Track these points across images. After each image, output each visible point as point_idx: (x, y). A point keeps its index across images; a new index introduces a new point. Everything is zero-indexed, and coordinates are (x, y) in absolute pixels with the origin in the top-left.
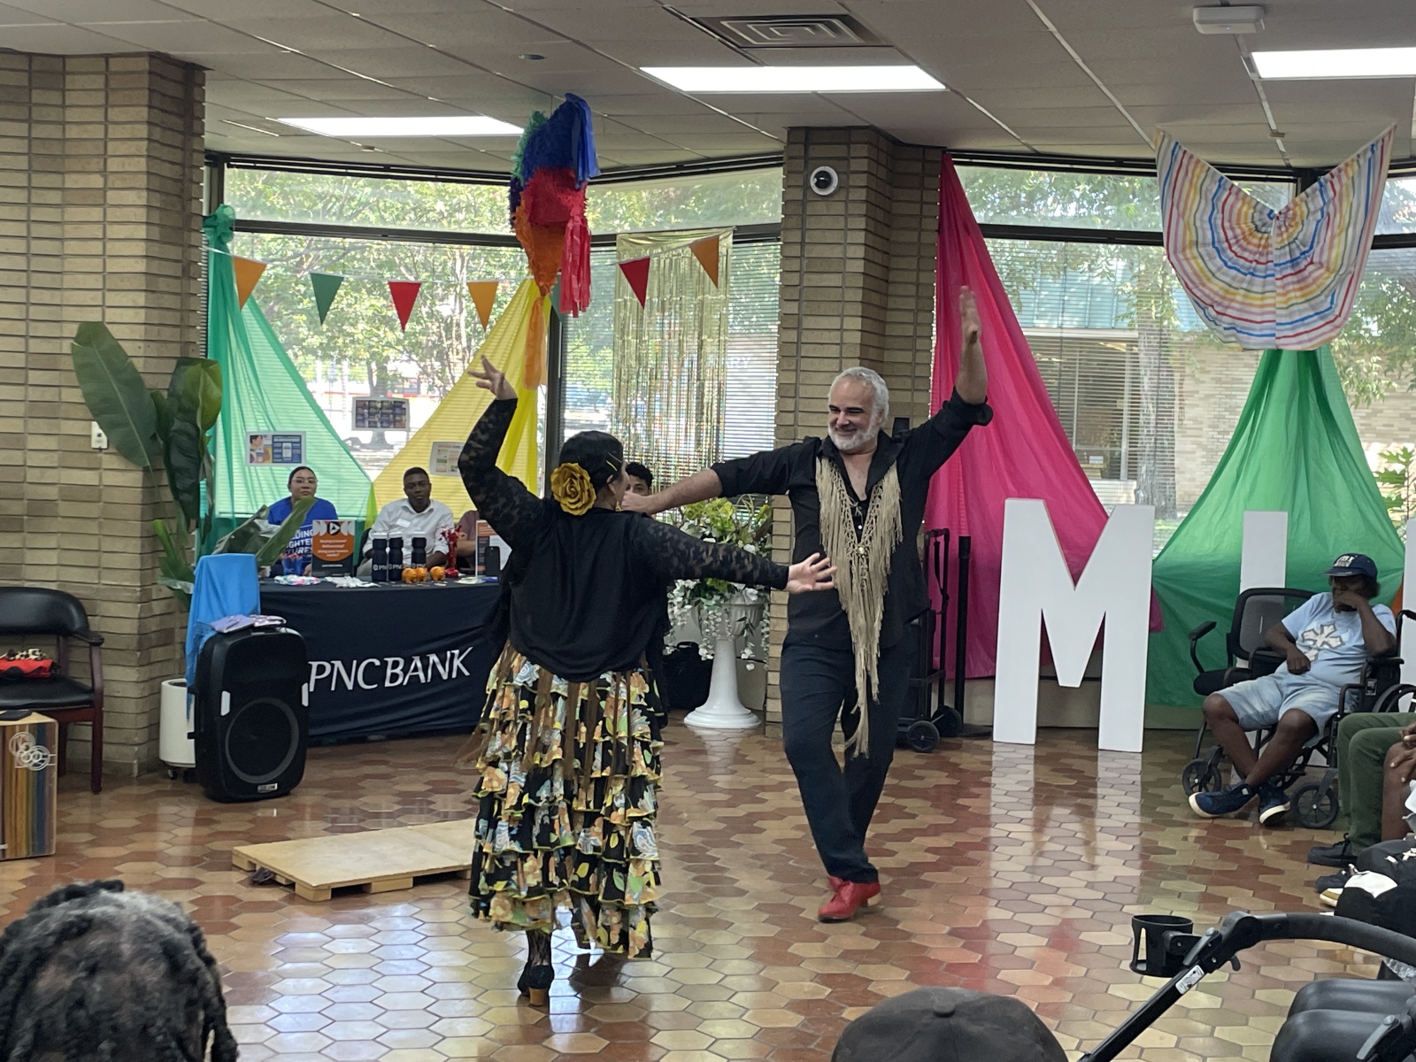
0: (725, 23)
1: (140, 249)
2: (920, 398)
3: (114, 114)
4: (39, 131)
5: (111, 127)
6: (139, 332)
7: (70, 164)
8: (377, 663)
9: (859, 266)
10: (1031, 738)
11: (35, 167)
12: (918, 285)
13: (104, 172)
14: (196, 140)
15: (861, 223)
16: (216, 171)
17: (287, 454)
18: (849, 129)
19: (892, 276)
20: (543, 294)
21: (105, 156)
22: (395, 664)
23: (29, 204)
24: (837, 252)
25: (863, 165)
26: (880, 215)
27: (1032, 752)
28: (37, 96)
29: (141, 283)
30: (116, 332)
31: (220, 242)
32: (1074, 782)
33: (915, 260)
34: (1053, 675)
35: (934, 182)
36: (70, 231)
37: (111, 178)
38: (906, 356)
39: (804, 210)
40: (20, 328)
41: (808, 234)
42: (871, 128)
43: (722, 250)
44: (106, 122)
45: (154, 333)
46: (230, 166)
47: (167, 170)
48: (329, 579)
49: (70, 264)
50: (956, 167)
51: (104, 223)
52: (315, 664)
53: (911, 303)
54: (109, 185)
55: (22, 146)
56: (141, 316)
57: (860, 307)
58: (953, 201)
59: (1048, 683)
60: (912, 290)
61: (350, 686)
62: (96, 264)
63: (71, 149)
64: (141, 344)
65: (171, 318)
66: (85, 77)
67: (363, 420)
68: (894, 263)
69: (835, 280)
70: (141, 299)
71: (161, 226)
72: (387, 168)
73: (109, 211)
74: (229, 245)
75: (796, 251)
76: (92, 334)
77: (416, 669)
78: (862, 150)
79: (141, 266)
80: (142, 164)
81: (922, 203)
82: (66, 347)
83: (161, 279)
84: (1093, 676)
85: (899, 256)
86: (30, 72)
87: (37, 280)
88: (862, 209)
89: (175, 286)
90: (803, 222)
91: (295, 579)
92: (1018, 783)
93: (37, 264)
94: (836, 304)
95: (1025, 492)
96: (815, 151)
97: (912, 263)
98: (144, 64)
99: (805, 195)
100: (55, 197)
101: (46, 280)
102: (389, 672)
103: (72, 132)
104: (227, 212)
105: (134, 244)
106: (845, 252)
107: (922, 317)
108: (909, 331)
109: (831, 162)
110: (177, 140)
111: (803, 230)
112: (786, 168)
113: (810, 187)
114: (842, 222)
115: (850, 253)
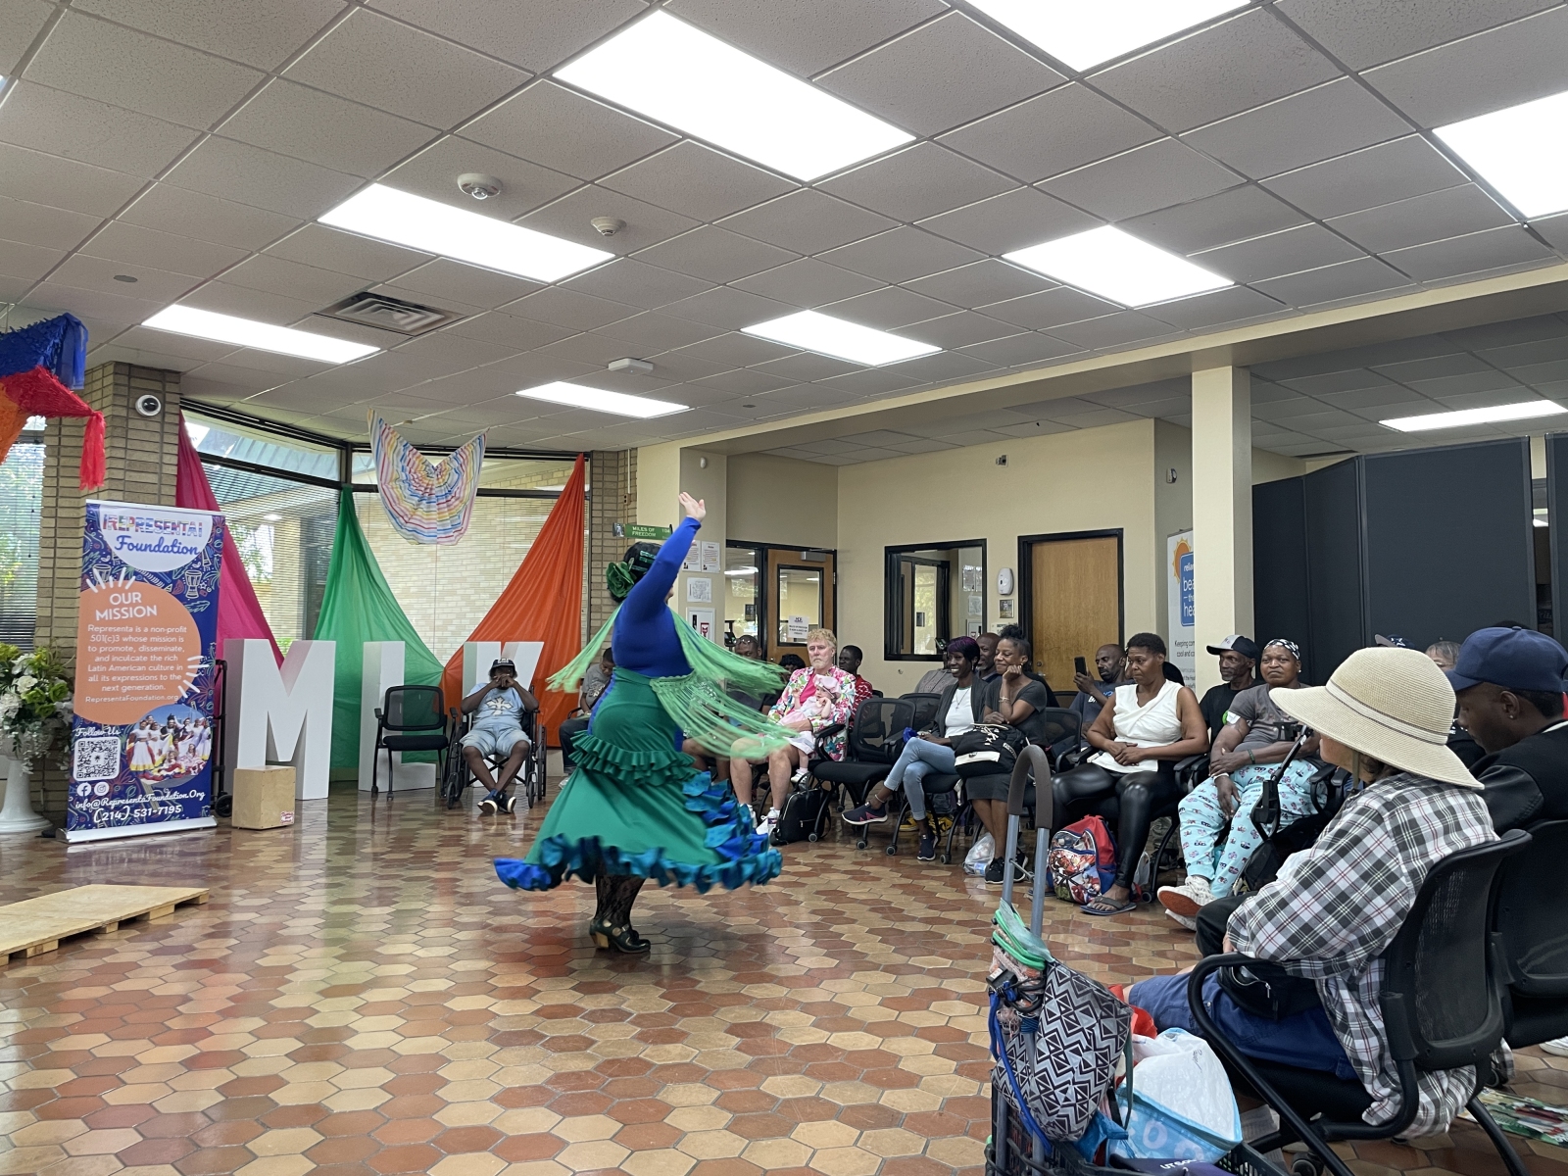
9: (174, 470)
15: (175, 439)
18: (165, 371)
24: (154, 458)
25: (176, 398)
39: (127, 425)
42: (180, 374)
50: (183, 409)
69: (153, 478)
78: (175, 388)
88: (175, 430)
90: (126, 434)
94: (153, 496)
96: (135, 383)
99: (128, 414)
106: (161, 459)
111: (127, 439)
112: (109, 390)
113: (135, 409)
114: (157, 438)
115: (167, 459)
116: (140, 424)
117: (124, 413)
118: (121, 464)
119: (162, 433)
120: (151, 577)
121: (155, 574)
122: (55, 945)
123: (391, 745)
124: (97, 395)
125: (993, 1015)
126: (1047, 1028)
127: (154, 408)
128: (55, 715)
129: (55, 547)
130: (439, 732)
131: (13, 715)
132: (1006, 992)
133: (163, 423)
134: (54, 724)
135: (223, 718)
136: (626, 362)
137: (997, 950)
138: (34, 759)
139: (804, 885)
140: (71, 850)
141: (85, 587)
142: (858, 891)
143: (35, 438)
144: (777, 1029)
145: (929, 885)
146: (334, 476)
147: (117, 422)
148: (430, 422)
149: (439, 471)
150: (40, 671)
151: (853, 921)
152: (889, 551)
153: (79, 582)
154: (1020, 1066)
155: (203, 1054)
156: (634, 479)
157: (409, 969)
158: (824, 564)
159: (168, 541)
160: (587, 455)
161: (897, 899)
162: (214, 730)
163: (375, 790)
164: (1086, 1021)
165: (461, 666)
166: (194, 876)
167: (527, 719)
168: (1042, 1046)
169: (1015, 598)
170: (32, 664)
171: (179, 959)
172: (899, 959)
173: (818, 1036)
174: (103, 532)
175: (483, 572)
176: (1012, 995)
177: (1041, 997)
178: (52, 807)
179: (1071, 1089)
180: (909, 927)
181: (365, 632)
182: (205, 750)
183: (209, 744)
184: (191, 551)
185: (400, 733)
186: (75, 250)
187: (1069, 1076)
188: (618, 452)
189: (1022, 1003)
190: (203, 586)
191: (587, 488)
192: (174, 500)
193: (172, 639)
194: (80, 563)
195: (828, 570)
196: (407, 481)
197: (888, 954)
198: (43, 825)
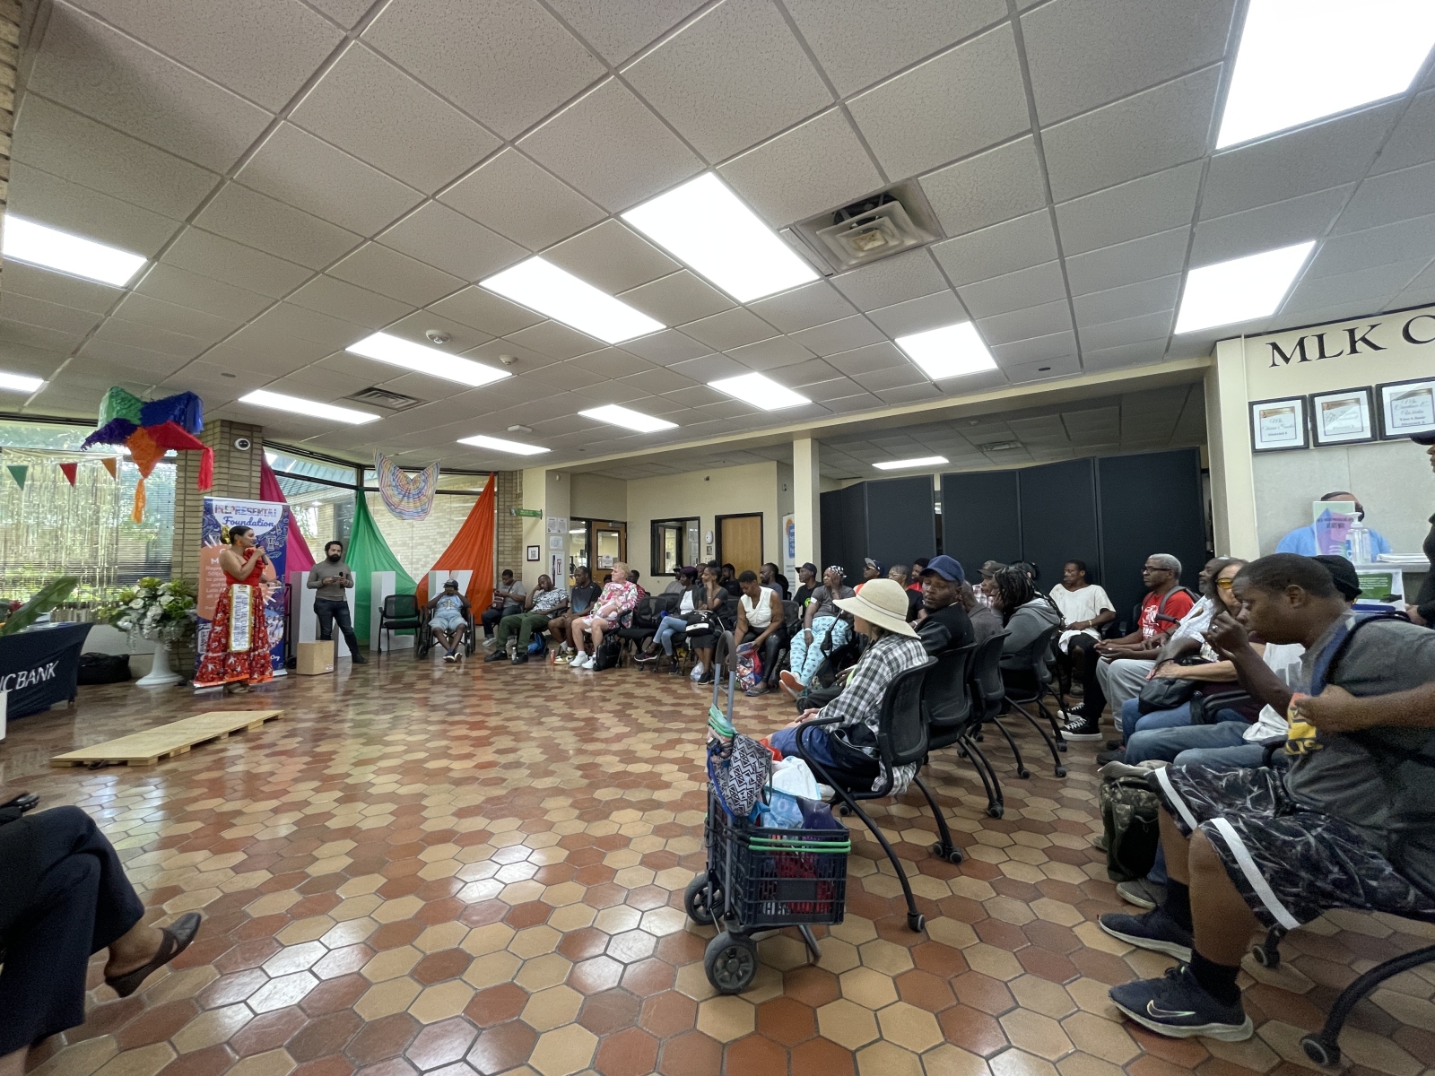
8: (14, 675)
9: (259, 480)
18: (253, 425)
24: (247, 473)
25: (260, 440)
39: (229, 455)
41: (231, 464)
58: (263, 460)
69: (246, 485)
77: (32, 677)
78: (259, 435)
88: (259, 458)
90: (229, 459)
96: (234, 432)
99: (230, 448)
102: (19, 680)
106: (251, 474)
109: (244, 437)
111: (229, 462)
112: (218, 435)
113: (234, 446)
114: (248, 462)
115: (254, 474)
116: (237, 454)
117: (227, 448)
118: (226, 476)
119: (251, 460)
122: (189, 749)
123: (389, 626)
124: (209, 438)
125: (709, 759)
126: (734, 765)
127: (246, 446)
128: (186, 617)
129: (184, 523)
130: (416, 619)
131: (158, 618)
132: (715, 749)
133: (251, 454)
134: (184, 622)
135: (290, 615)
136: (517, 427)
137: (710, 728)
138: (172, 642)
139: (612, 691)
140: (197, 692)
141: (203, 545)
142: (639, 692)
143: (171, 460)
144: (601, 765)
145: (674, 687)
146: (353, 482)
147: (223, 453)
148: (408, 455)
149: (414, 481)
150: (175, 592)
151: (637, 708)
152: (653, 522)
153: (200, 542)
154: (722, 782)
155: (284, 804)
156: (521, 485)
157: (404, 748)
158: (621, 528)
159: (256, 519)
160: (496, 473)
161: (658, 695)
162: (285, 622)
163: (380, 651)
164: (752, 760)
165: (427, 584)
166: (275, 704)
167: (464, 611)
168: (732, 773)
169: (714, 546)
170: (170, 589)
171: (267, 751)
172: (661, 725)
173: (621, 767)
174: (215, 514)
175: (439, 533)
176: (718, 750)
177: (731, 750)
178: (184, 668)
179: (745, 792)
180: (664, 709)
181: (373, 567)
182: (280, 633)
183: (282, 630)
184: (270, 524)
185: (393, 620)
186: (196, 358)
187: (744, 787)
188: (512, 472)
189: (723, 754)
190: (277, 544)
191: (496, 490)
192: (259, 497)
194: (200, 531)
195: (622, 532)
196: (396, 486)
197: (655, 723)
198: (176, 678)
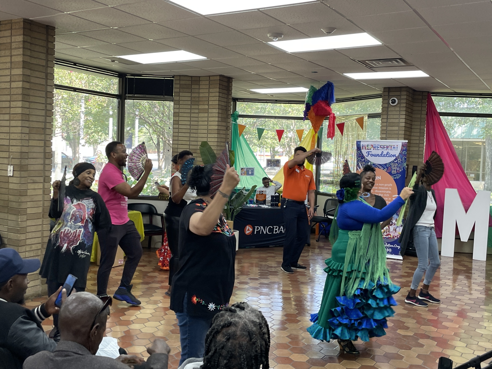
0: (367, 62)
1: (216, 123)
2: (420, 160)
3: (211, 90)
4: (193, 95)
5: (210, 93)
6: (216, 144)
7: (201, 103)
8: (272, 227)
9: (403, 124)
10: (452, 255)
11: (192, 103)
12: (420, 129)
13: (208, 105)
14: (230, 96)
15: (404, 113)
16: (234, 102)
17: (250, 173)
18: (401, 87)
19: (413, 127)
20: (316, 133)
21: (208, 101)
22: (276, 228)
23: (191, 113)
24: (397, 121)
25: (405, 97)
26: (410, 110)
27: (453, 259)
28: (193, 86)
29: (216, 131)
30: (210, 144)
31: (235, 121)
32: (465, 269)
33: (419, 122)
34: (459, 238)
35: (426, 101)
36: (200, 119)
37: (210, 106)
38: (417, 149)
39: (388, 110)
40: (188, 143)
41: (389, 116)
42: (407, 87)
43: (364, 120)
44: (209, 92)
45: (219, 144)
46: (238, 101)
47: (223, 104)
48: (260, 205)
49: (200, 127)
50: (432, 97)
51: (208, 117)
52: (256, 227)
53: (418, 134)
54: (209, 108)
55: (189, 99)
56: (216, 140)
57: (403, 135)
58: (431, 106)
59: (457, 240)
60: (418, 131)
61: (265, 233)
62: (206, 127)
63: (201, 99)
64: (216, 147)
65: (223, 140)
66: (204, 82)
67: (269, 165)
68: (413, 123)
69: (396, 128)
70: (216, 136)
71: (221, 117)
72: (276, 101)
73: (209, 114)
74: (237, 121)
75: (385, 121)
76: (204, 144)
77: (281, 229)
78: (405, 93)
79: (216, 128)
80: (217, 103)
81: (422, 107)
82: (199, 148)
83: (221, 131)
84: (471, 239)
85: (415, 121)
86: (192, 81)
87: (192, 131)
88: (404, 109)
89: (224, 132)
90: (388, 113)
91: (252, 205)
92: (448, 268)
93: (192, 127)
94: (397, 135)
95: (451, 186)
97: (419, 123)
98: (218, 78)
99: (388, 106)
100: (197, 111)
101: (194, 131)
102: (275, 230)
103: (201, 95)
104: (237, 113)
105: (215, 122)
106: (399, 121)
107: (421, 138)
108: (418, 142)
109: (395, 96)
110: (226, 96)
111: (387, 115)
112: (383, 98)
113: (390, 103)
114: (399, 113)
115: (401, 120)
116: (391, 109)
117: (386, 105)
118: (385, 124)
120: (378, 166)
121: (380, 165)
127: (395, 102)
133: (400, 107)
141: (357, 169)
147: (385, 109)
182: (400, 230)
190: (398, 169)
193: (387, 188)
